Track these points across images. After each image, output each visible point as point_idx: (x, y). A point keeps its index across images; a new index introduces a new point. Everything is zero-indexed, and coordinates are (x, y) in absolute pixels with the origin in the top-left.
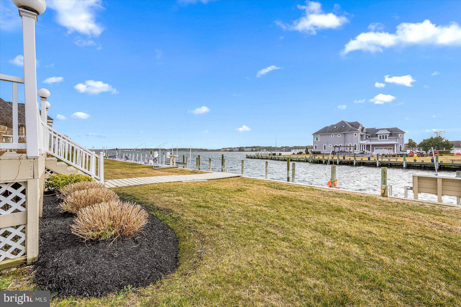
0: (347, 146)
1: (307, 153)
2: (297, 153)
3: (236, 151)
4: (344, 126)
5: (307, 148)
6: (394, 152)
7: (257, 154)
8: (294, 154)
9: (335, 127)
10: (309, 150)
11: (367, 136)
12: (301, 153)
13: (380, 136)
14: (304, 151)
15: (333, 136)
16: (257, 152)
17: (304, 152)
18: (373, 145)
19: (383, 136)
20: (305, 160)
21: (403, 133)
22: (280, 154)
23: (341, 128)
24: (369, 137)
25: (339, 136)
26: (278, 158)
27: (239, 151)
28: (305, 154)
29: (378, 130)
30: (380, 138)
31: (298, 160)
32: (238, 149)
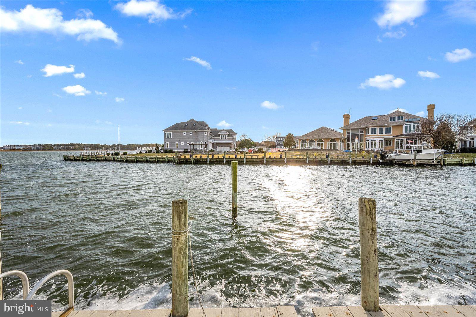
0: (198, 144)
1: (158, 151)
2: (144, 152)
3: (38, 150)
4: (194, 125)
5: (157, 146)
6: (231, 150)
7: (83, 153)
8: (141, 153)
9: (186, 125)
10: (159, 148)
11: (211, 135)
12: (150, 152)
13: (222, 136)
14: (154, 149)
15: (185, 133)
16: (83, 152)
17: (155, 151)
18: (217, 144)
19: (224, 136)
20: (167, 160)
21: (236, 134)
22: (125, 154)
23: (193, 126)
24: (213, 136)
25: (191, 133)
26: (126, 159)
27: (44, 150)
28: (156, 152)
29: (220, 131)
30: (222, 138)
31: (156, 160)
32: (42, 147)
